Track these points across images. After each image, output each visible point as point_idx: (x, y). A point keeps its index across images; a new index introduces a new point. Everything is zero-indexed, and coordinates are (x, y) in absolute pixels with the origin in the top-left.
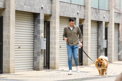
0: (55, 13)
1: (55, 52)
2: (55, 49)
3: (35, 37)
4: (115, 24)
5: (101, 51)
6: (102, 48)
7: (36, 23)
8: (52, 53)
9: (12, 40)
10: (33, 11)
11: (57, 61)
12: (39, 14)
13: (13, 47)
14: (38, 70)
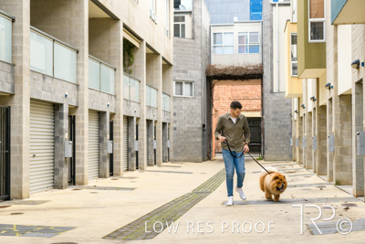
0: (83, 105)
1: (83, 161)
2: (83, 155)
3: (56, 139)
4: (147, 120)
5: (132, 156)
6: (133, 151)
7: (57, 119)
8: (79, 162)
9: (25, 145)
10: (54, 101)
11: (86, 173)
12: (62, 105)
13: (26, 155)
14: (61, 188)
